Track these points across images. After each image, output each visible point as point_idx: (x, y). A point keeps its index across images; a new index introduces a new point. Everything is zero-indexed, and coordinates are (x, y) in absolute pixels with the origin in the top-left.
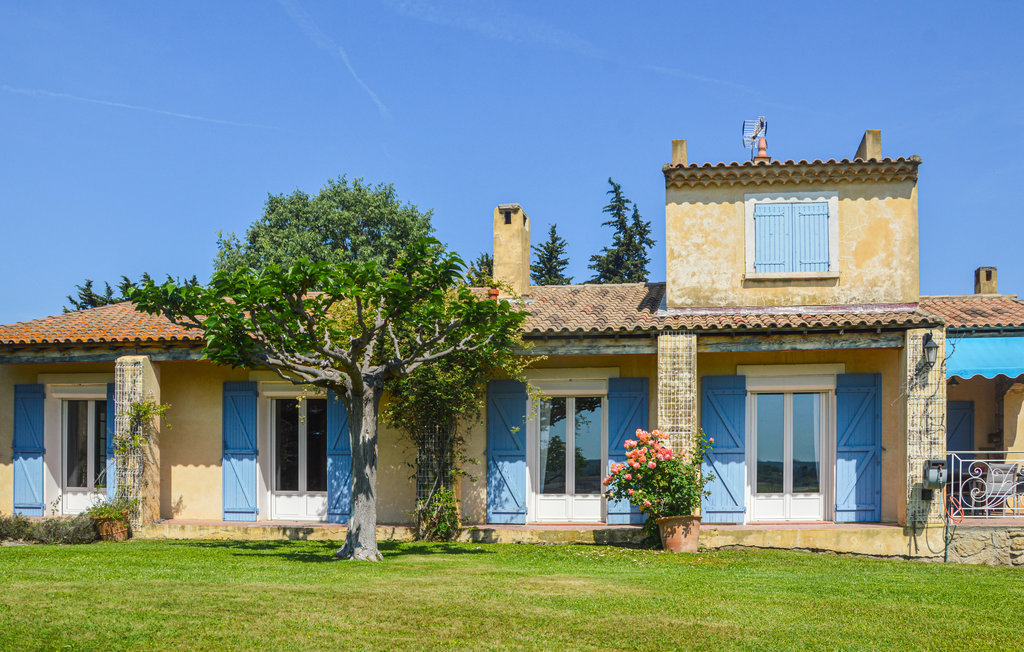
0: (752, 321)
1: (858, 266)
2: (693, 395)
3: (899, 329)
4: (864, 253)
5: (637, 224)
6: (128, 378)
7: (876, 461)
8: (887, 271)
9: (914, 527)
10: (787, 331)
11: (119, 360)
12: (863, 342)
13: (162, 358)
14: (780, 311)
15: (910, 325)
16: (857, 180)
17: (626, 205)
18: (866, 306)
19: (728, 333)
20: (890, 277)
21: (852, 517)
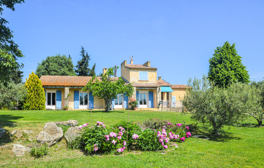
0: (142, 86)
1: (151, 79)
2: (136, 94)
3: (156, 87)
4: (151, 78)
5: (87, 56)
6: (67, 90)
7: (153, 101)
8: (153, 80)
9: (158, 108)
10: (144, 87)
11: (65, 88)
12: (153, 88)
13: (71, 88)
14: (143, 84)
15: (157, 87)
16: (151, 70)
17: (84, 52)
18: (151, 84)
19: (139, 87)
20: (154, 81)
21: (151, 107)
